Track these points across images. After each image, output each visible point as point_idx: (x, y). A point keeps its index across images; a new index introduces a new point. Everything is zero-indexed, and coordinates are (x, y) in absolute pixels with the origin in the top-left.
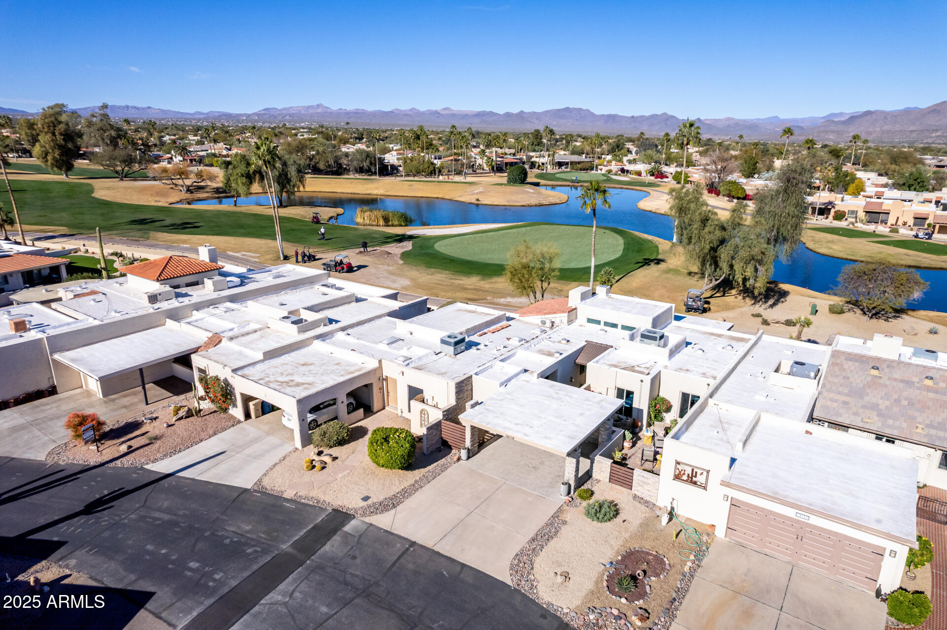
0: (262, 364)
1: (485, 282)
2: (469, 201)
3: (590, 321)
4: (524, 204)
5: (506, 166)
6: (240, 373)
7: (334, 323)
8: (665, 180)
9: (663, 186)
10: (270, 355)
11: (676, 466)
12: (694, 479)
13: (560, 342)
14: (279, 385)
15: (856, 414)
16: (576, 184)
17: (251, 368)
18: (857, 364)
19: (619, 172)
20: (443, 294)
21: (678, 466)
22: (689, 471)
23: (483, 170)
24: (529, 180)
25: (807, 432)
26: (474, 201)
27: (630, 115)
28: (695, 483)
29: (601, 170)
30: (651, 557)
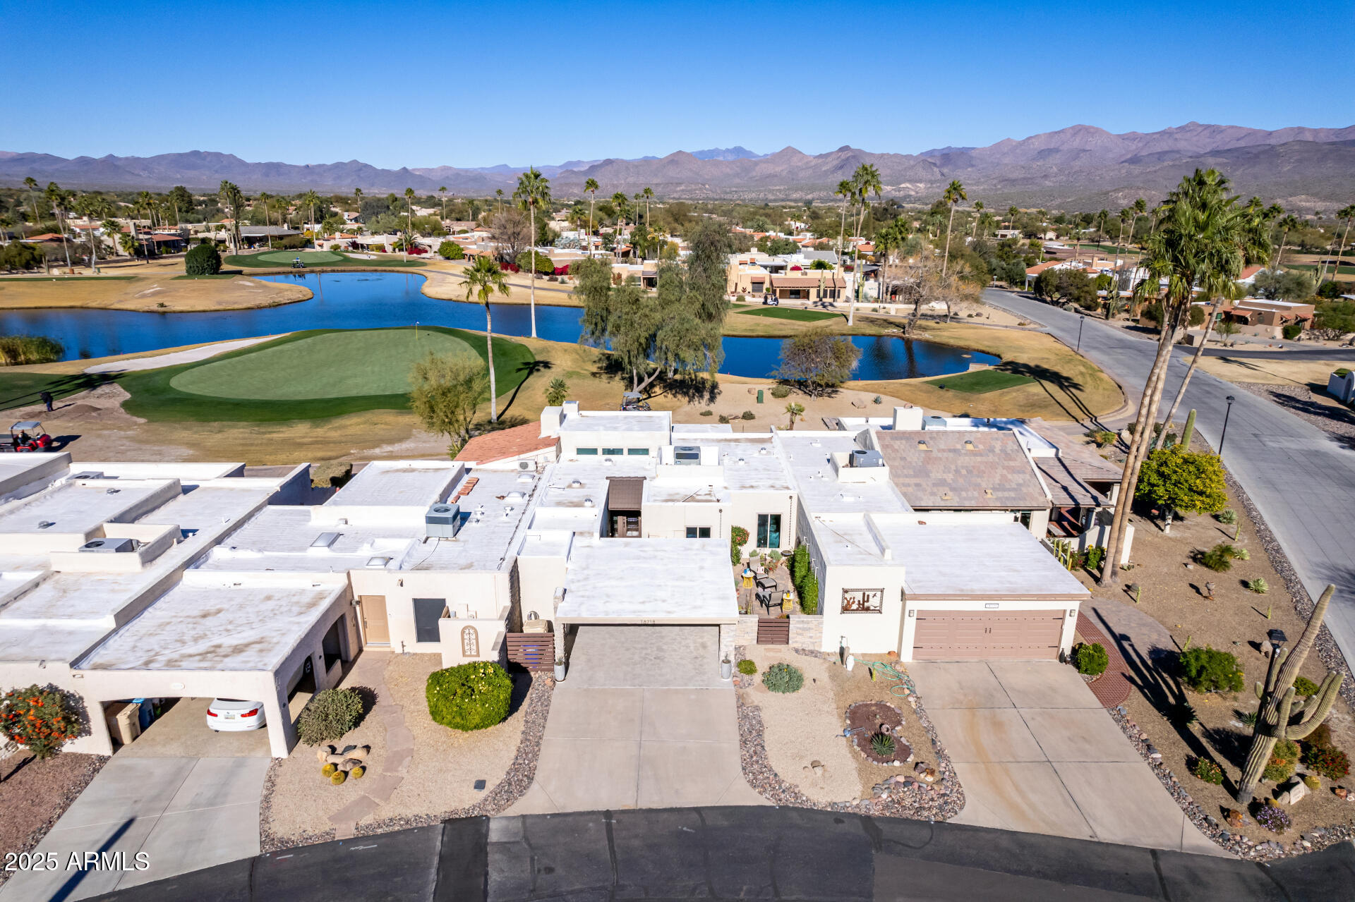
0: (116, 637)
1: (326, 428)
2: (146, 309)
3: (581, 451)
4: (249, 305)
5: (159, 248)
6: (84, 664)
7: (191, 534)
8: (424, 255)
9: (430, 264)
10: (126, 616)
11: (843, 596)
12: (866, 604)
13: (570, 486)
14: (201, 661)
15: (933, 494)
16: (301, 269)
17: (100, 651)
18: (904, 442)
19: (350, 249)
20: (272, 458)
21: (847, 595)
22: (859, 596)
23: (118, 255)
24: (225, 267)
25: (921, 523)
26: (155, 307)
27: (303, 164)
28: (868, 609)
29: (321, 246)
30: (874, 708)
